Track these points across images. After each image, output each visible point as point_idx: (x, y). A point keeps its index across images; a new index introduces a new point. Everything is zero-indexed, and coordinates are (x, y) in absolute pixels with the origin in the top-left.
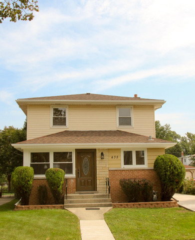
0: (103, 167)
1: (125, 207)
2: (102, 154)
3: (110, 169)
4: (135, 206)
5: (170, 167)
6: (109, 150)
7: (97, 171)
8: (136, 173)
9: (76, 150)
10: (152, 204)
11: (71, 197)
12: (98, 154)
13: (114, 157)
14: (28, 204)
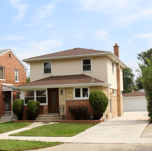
0: (62, 99)
1: (67, 123)
2: (62, 91)
3: (66, 100)
4: (74, 122)
5: (94, 99)
6: (66, 88)
7: (59, 101)
8: (82, 102)
9: (48, 89)
10: (83, 122)
11: (40, 116)
12: (60, 91)
13: (69, 93)
14: (22, 120)
